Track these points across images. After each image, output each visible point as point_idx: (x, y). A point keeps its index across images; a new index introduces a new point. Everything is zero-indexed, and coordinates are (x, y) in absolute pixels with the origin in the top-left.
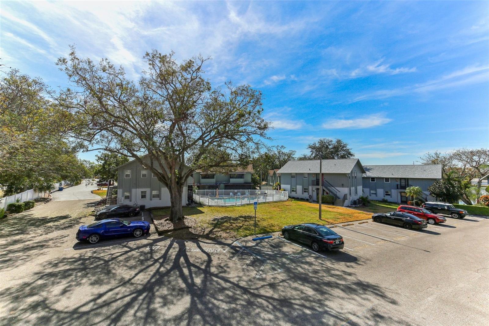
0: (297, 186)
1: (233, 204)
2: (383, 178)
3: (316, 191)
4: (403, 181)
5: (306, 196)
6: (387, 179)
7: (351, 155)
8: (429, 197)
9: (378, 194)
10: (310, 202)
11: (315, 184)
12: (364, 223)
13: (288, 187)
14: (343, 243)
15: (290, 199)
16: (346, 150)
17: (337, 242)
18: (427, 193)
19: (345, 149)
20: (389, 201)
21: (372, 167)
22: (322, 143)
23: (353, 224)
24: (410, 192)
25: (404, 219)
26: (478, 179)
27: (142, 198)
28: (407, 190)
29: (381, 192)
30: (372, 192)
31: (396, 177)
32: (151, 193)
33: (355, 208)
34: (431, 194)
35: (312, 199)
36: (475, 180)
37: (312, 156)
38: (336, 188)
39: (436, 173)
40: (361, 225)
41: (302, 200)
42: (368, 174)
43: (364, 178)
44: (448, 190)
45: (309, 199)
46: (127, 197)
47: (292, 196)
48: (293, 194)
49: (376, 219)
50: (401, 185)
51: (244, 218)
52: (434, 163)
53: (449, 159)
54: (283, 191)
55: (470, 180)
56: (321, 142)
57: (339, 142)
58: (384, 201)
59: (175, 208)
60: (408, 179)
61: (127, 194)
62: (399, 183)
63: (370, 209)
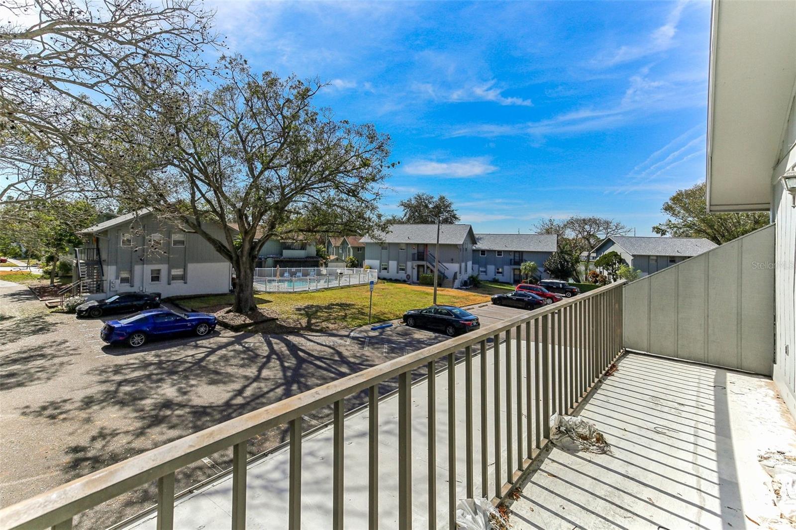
0: (390, 262)
1: (305, 289)
2: (495, 251)
3: (416, 268)
4: (517, 255)
5: (402, 275)
6: (499, 252)
7: (456, 218)
8: (544, 274)
9: (488, 272)
10: (410, 284)
11: (416, 258)
12: (484, 306)
13: (376, 263)
14: (479, 325)
15: (380, 281)
16: (449, 211)
17: (475, 324)
18: (542, 269)
19: (448, 209)
20: (500, 280)
21: (481, 236)
22: (421, 199)
23: (473, 308)
24: (525, 268)
25: (526, 299)
26: (588, 253)
27: (152, 280)
28: (522, 267)
29: (491, 269)
30: (481, 269)
31: (510, 249)
32: (169, 272)
33: (466, 289)
34: (545, 271)
35: (411, 280)
36: (585, 254)
37: (405, 218)
38: (444, 264)
39: (551, 246)
40: (481, 308)
41: (397, 281)
42: (480, 246)
43: (474, 251)
44: (562, 265)
45: (407, 280)
46: (124, 280)
47: (382, 277)
48: (384, 274)
49: (495, 302)
50: (514, 259)
51: (340, 306)
52: (548, 232)
53: (563, 228)
54: (369, 270)
55: (580, 253)
56: (419, 198)
57: (442, 199)
58: (495, 281)
59: (245, 292)
60: (522, 252)
61: (125, 275)
62: (512, 257)
63: (484, 291)
